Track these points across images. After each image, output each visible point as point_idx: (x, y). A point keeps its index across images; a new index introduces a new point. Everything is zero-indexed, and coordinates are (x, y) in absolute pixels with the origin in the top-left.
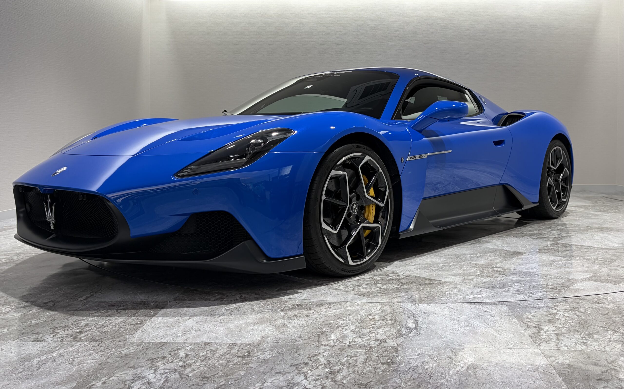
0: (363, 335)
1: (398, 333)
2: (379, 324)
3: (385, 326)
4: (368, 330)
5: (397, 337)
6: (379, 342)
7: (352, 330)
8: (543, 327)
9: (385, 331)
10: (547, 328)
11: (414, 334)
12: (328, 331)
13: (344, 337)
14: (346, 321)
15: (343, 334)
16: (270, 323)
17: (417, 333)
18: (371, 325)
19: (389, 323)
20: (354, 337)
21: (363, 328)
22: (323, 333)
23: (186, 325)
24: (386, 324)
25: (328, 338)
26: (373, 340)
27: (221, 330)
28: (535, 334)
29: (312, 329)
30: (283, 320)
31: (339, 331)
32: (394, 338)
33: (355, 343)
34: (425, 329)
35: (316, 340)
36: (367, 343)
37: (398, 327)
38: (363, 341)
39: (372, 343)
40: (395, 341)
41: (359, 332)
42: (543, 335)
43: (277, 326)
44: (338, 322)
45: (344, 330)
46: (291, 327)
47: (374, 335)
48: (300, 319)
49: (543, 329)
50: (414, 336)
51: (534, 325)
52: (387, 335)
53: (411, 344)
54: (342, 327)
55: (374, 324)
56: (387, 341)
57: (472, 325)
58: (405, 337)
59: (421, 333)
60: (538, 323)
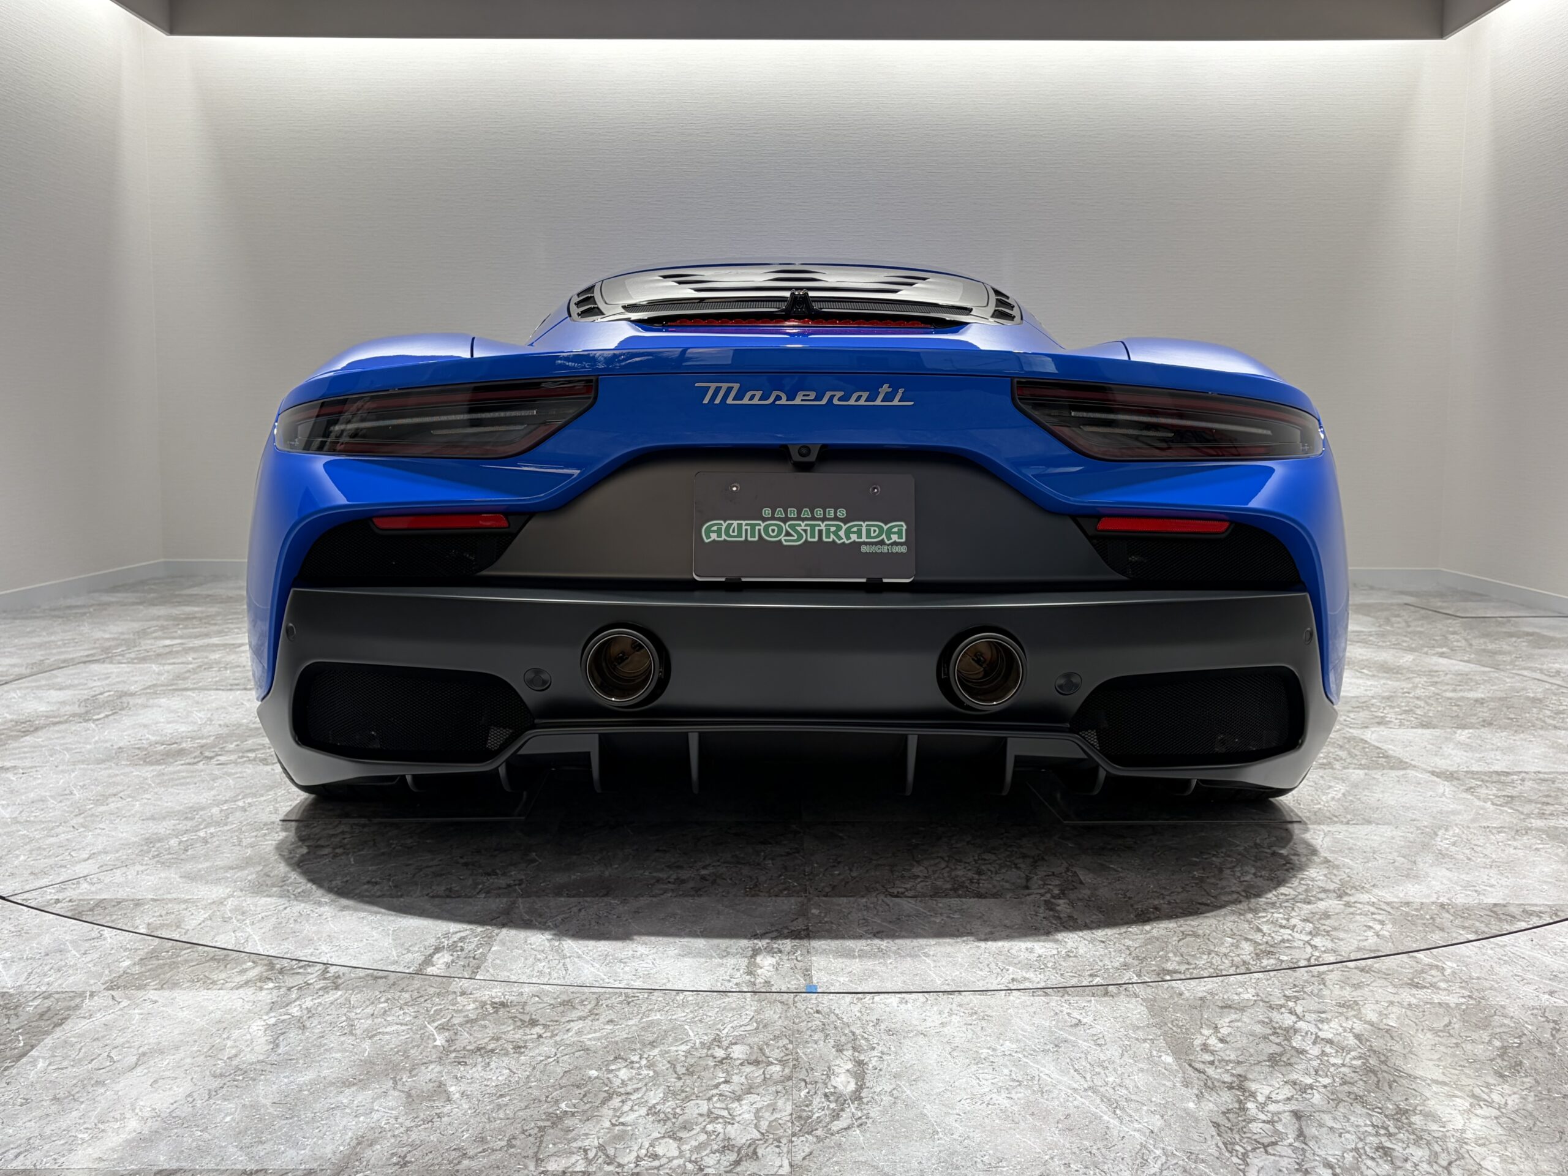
0: (685, 1127)
1: (800, 1117)
2: (743, 1080)
3: (761, 1090)
4: (704, 1107)
5: (794, 1134)
6: (733, 1157)
7: (654, 1106)
8: (1253, 1086)
9: (758, 1110)
10: (1266, 1090)
11: (849, 1121)
12: (573, 1114)
13: (620, 1137)
14: (640, 1068)
15: (623, 1124)
16: (394, 1080)
17: (860, 1114)
18: (717, 1086)
19: (775, 1076)
20: (656, 1135)
21: (688, 1099)
22: (556, 1120)
23: (117, 1093)
24: (765, 1079)
25: (569, 1142)
26: (715, 1147)
27: (226, 1115)
28: (1231, 1116)
29: (523, 1105)
30: (439, 1068)
31: (611, 1113)
32: (784, 1141)
33: (656, 1163)
34: (887, 1099)
35: (531, 1153)
36: (696, 1162)
37: (800, 1090)
38: (681, 1154)
39: (711, 1163)
40: (785, 1150)
41: (675, 1114)
42: (1255, 1120)
43: (413, 1092)
44: (611, 1076)
45: (626, 1108)
46: (458, 1095)
47: (719, 1128)
48: (493, 1065)
49: (1253, 1095)
50: (848, 1128)
51: (1227, 1078)
52: (764, 1125)
53: (837, 1163)
54: (621, 1094)
55: (726, 1082)
56: (760, 1152)
57: (1033, 1078)
58: (819, 1132)
59: (872, 1115)
60: (1239, 1070)
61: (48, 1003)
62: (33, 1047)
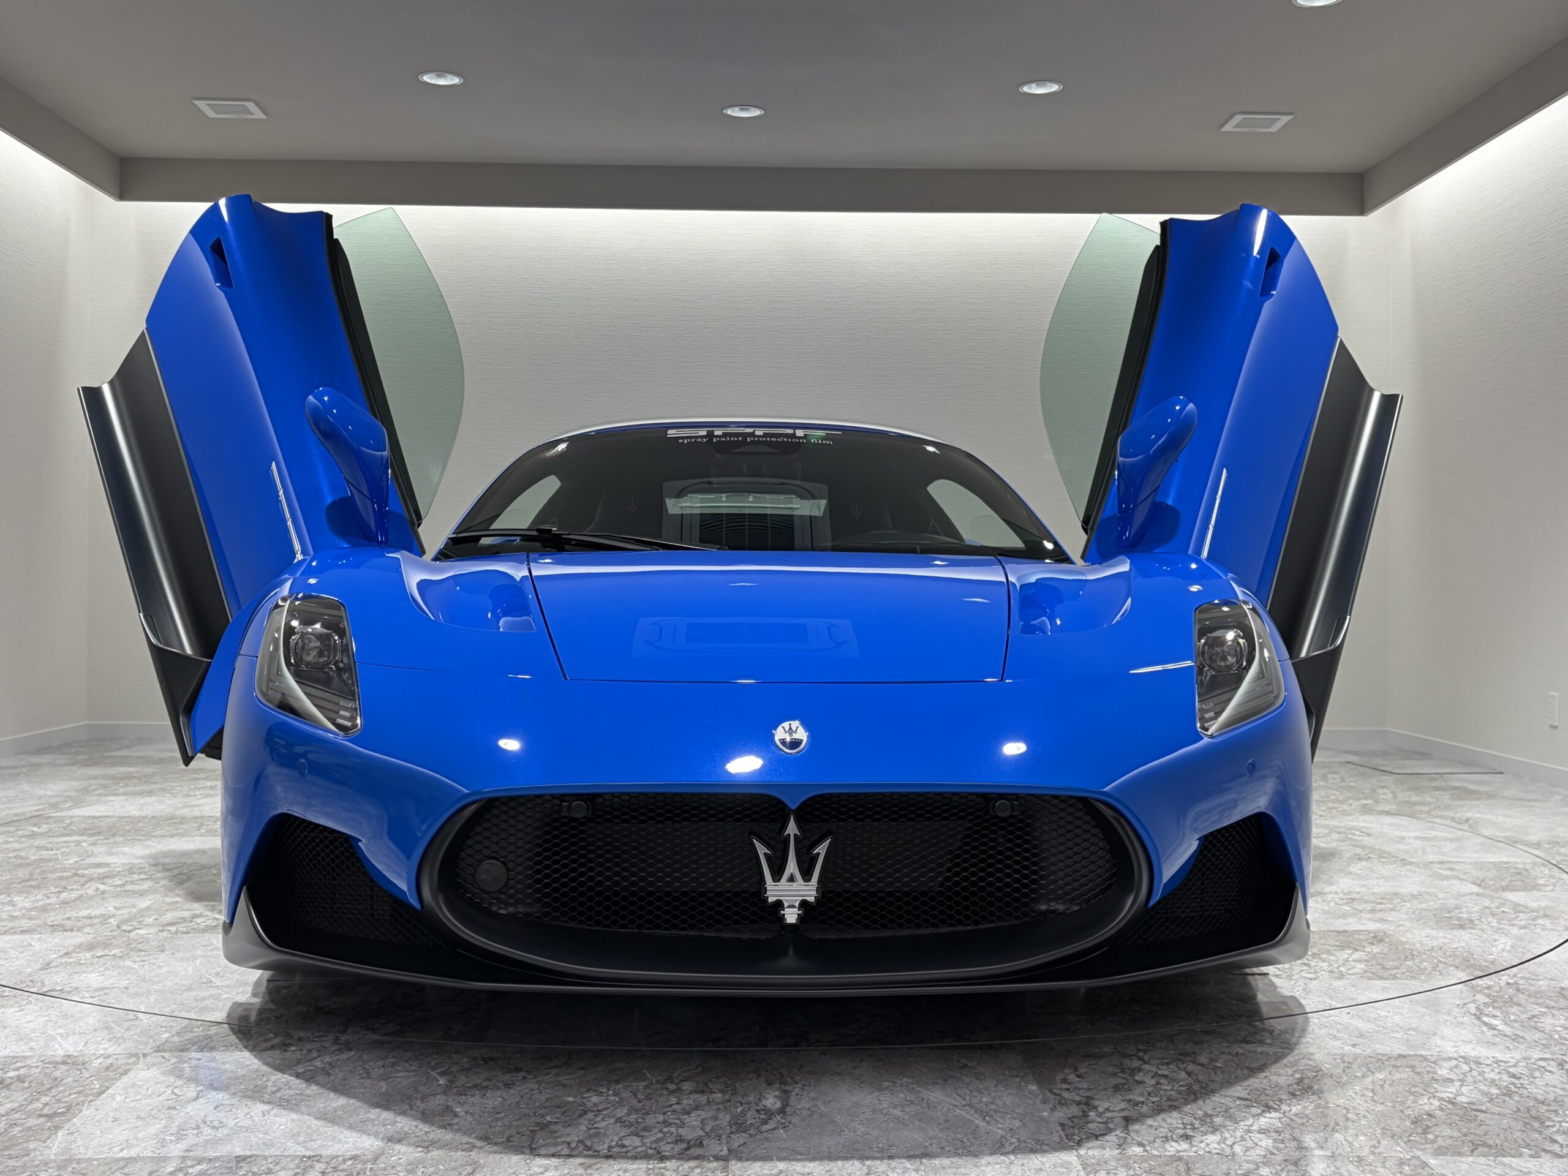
0: (645, 1129)
1: (737, 1123)
2: (691, 1102)
3: (705, 1108)
4: (661, 1118)
5: (731, 1133)
6: (684, 1146)
7: (621, 1118)
8: (1096, 1103)
9: (703, 1120)
10: (1106, 1105)
11: (775, 1125)
12: (557, 1123)
13: (597, 1135)
14: (608, 1096)
15: (596, 1128)
16: (410, 1104)
17: (784, 1121)
18: (670, 1106)
19: (717, 1100)
20: (623, 1134)
21: (647, 1113)
22: (544, 1126)
23: (188, 1113)
24: (709, 1101)
25: (555, 1138)
26: (670, 1140)
27: (280, 1125)
28: (1075, 1120)
29: (516, 1118)
30: (444, 1098)
31: (586, 1122)
32: (724, 1137)
33: (625, 1150)
34: (805, 1113)
35: (526, 1144)
36: (655, 1149)
37: (737, 1108)
38: (643, 1144)
39: (667, 1149)
40: (724, 1141)
41: (637, 1123)
42: (1093, 1122)
43: (427, 1112)
44: (585, 1101)
45: (598, 1119)
46: (462, 1113)
47: (673, 1130)
48: (488, 1095)
49: (1095, 1108)
50: (775, 1129)
51: (1077, 1098)
52: (708, 1128)
53: (764, 1149)
54: (593, 1111)
55: (677, 1103)
56: (705, 1143)
57: (923, 1099)
58: (752, 1131)
59: (793, 1121)
60: (1088, 1094)
61: (109, 1061)
62: (108, 1088)
